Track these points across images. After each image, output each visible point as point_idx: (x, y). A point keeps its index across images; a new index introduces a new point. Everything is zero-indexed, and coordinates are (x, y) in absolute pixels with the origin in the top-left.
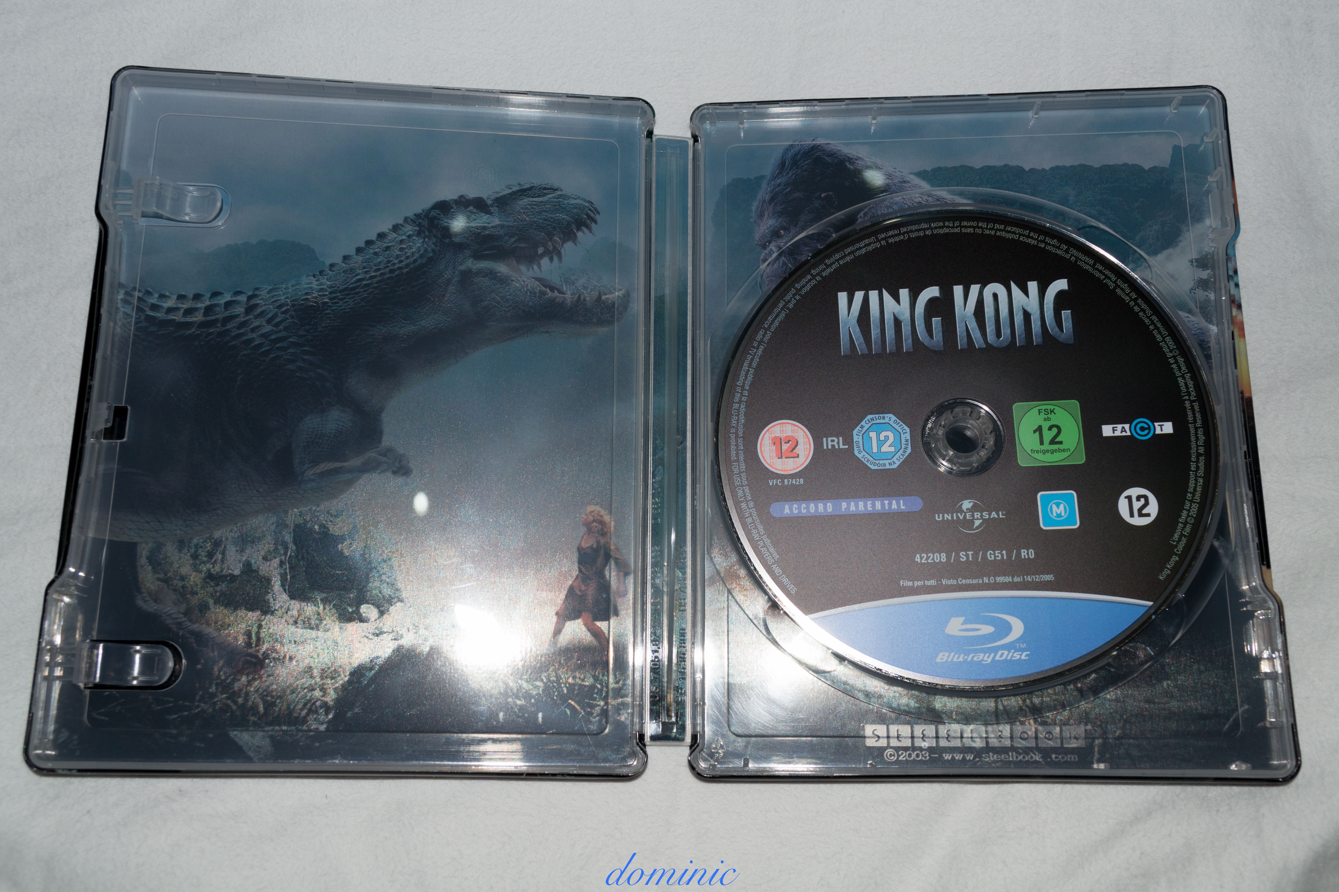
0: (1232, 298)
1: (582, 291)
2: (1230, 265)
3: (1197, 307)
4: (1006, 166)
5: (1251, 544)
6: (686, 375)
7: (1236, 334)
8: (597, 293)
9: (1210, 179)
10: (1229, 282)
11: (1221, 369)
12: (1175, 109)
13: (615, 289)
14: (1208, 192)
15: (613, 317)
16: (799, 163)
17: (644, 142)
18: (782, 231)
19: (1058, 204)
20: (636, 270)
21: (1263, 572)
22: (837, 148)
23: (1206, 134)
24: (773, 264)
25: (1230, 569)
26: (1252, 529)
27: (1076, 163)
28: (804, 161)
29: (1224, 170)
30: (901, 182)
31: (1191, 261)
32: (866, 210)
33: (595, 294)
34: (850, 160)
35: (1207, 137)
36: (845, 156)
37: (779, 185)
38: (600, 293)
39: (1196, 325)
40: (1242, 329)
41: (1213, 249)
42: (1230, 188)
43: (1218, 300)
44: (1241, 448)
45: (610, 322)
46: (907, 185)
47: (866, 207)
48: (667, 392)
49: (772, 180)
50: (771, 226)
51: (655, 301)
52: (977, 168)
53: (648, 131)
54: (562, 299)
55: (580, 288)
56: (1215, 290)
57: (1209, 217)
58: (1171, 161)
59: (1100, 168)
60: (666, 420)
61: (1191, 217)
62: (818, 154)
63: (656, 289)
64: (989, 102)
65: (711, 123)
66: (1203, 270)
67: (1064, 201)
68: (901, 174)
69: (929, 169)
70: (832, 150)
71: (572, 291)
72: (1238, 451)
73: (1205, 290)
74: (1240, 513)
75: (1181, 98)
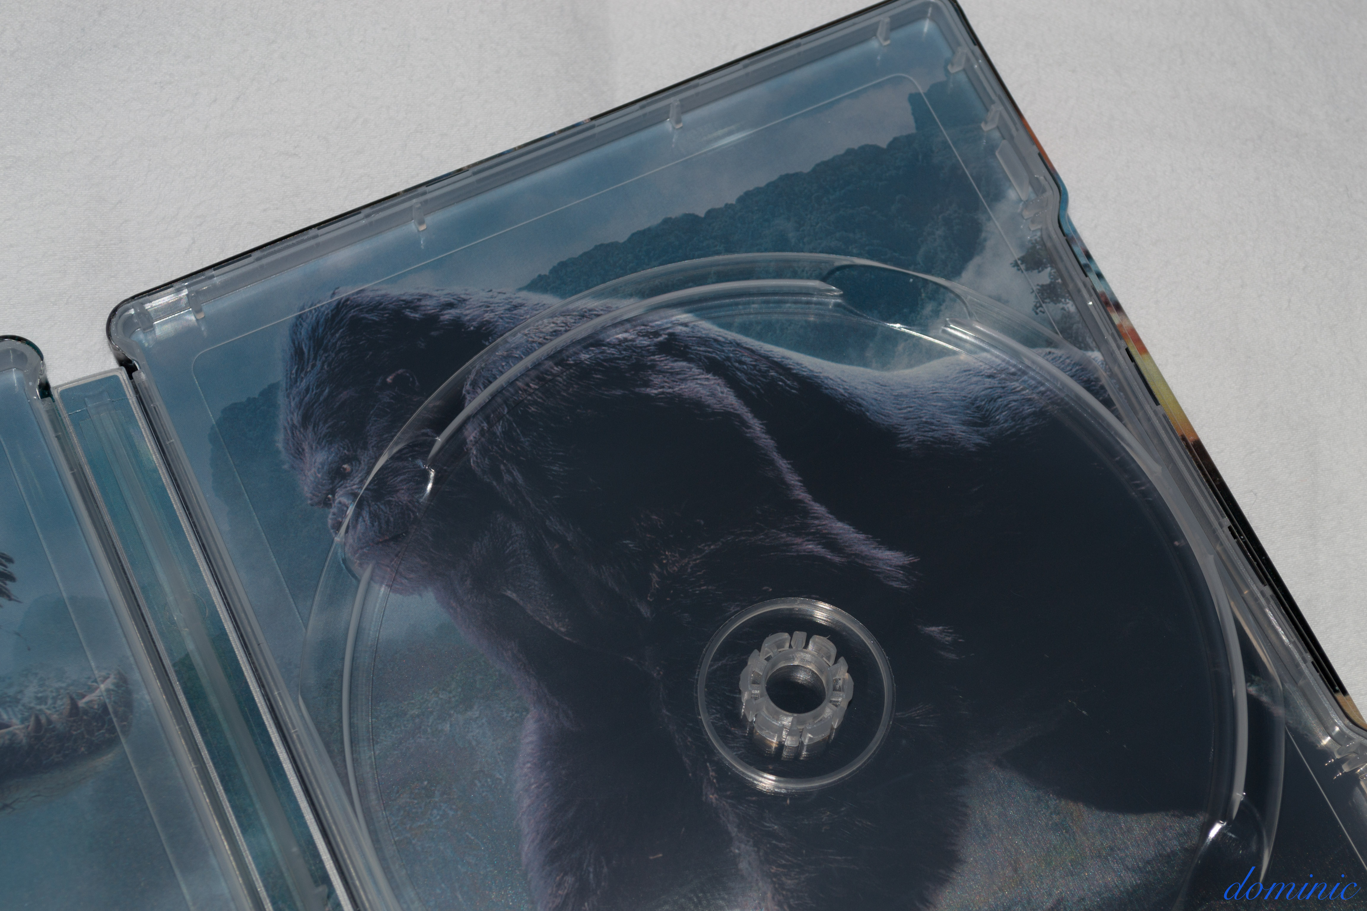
0: (1103, 299)
1: (38, 707)
2: (1077, 249)
3: (1057, 333)
4: (666, 221)
5: (1303, 666)
6: (285, 776)
7: (1134, 351)
8: (67, 701)
9: (985, 127)
10: (1086, 276)
11: (1136, 413)
12: (886, 39)
13: (95, 681)
14: (991, 149)
15: (112, 730)
16: (325, 342)
17: (41, 406)
18: (345, 466)
19: (775, 251)
20: (120, 631)
21: (1342, 704)
22: (380, 293)
23: (948, 62)
24: (355, 527)
25: (1291, 722)
26: (1294, 643)
27: (774, 177)
28: (333, 335)
29: (1001, 108)
30: (509, 310)
31: (1016, 265)
32: (472, 377)
33: (64, 704)
34: (412, 304)
35: (953, 65)
36: (399, 300)
37: (307, 390)
38: (72, 699)
39: (1068, 361)
40: (1137, 340)
41: (1039, 234)
42: (1022, 132)
43: (1082, 309)
44: (1221, 526)
45: (112, 742)
46: (521, 311)
47: (469, 372)
48: (264, 820)
49: (291, 387)
50: (323, 464)
51: (176, 671)
52: (622, 241)
53: (40, 386)
54: (8, 737)
55: (32, 705)
56: (1070, 295)
57: (1011, 185)
58: (916, 121)
59: (814, 170)
60: (284, 869)
61: (984, 197)
62: (352, 313)
63: (170, 652)
64: (596, 130)
65: (144, 330)
66: (1039, 272)
67: (782, 244)
68: (504, 296)
69: (546, 272)
70: (373, 298)
71: (20, 716)
72: (1219, 531)
73: (1056, 301)
74: (1265, 626)
75: (887, 20)
